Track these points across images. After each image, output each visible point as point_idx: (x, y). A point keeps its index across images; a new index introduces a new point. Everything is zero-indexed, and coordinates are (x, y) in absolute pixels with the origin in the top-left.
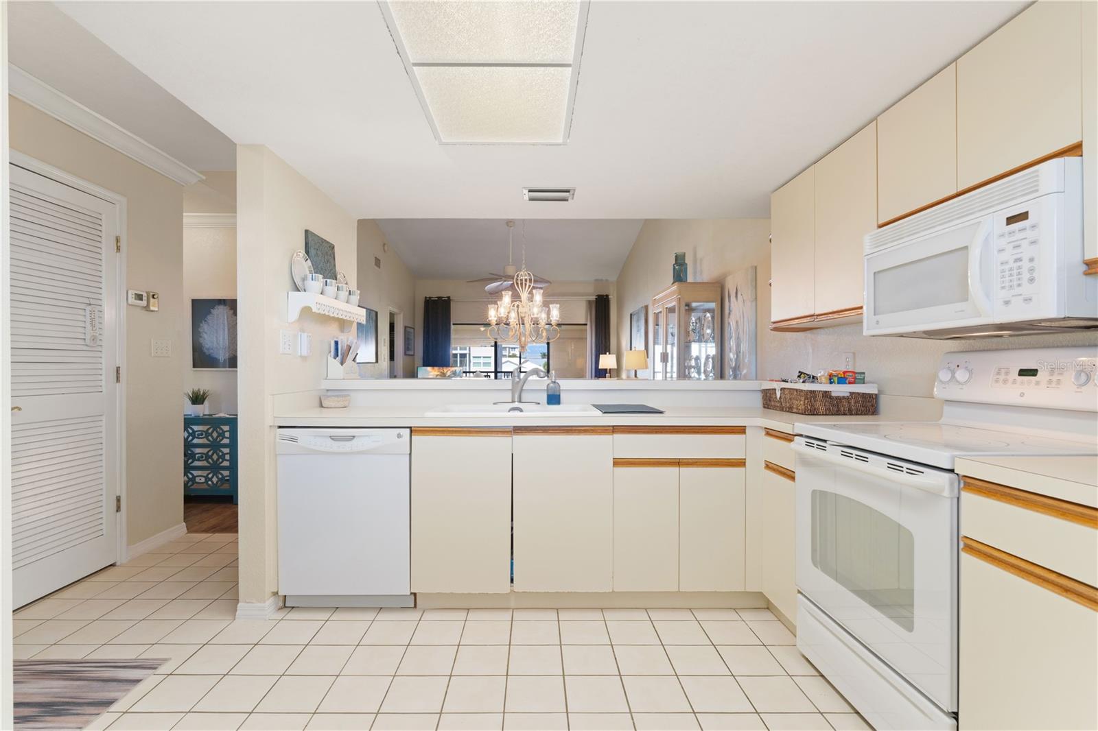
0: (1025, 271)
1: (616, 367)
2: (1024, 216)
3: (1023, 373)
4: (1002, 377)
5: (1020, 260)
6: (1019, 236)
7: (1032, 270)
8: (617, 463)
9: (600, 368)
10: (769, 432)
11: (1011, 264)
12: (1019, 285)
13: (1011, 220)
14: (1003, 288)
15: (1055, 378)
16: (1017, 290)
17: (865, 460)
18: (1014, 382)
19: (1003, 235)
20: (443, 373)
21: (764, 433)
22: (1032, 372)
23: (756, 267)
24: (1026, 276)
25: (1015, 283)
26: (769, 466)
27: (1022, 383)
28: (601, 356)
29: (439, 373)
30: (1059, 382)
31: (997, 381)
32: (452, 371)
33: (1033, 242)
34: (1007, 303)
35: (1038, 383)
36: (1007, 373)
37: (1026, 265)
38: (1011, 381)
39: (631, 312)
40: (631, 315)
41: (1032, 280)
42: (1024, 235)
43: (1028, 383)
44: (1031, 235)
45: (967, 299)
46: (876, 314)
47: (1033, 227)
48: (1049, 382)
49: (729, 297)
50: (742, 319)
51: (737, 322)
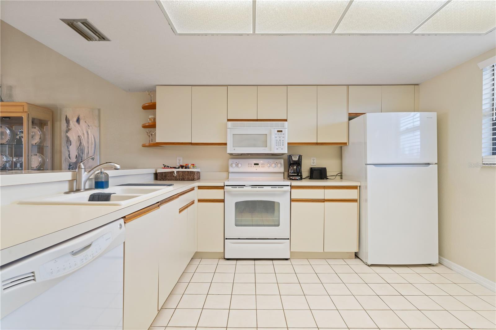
2: (281, 131)
3: (255, 164)
4: (250, 165)
5: (280, 140)
6: (280, 135)
7: (283, 143)
8: (180, 211)
10: (200, 187)
11: (278, 141)
12: (280, 146)
13: (278, 131)
14: (276, 146)
15: (263, 165)
16: (280, 147)
17: (263, 188)
18: (253, 167)
19: (276, 134)
21: (197, 188)
22: (258, 164)
23: (99, 110)
24: (282, 144)
25: (279, 145)
26: (199, 201)
27: (255, 167)
30: (264, 166)
31: (249, 166)
33: (283, 137)
34: (277, 149)
35: (259, 167)
36: (251, 164)
37: (282, 142)
38: (252, 166)
41: (283, 145)
42: (281, 135)
43: (257, 167)
44: (283, 136)
45: (267, 147)
46: (233, 147)
47: (283, 134)
48: (262, 166)
49: (67, 121)
50: (86, 136)
51: (79, 136)
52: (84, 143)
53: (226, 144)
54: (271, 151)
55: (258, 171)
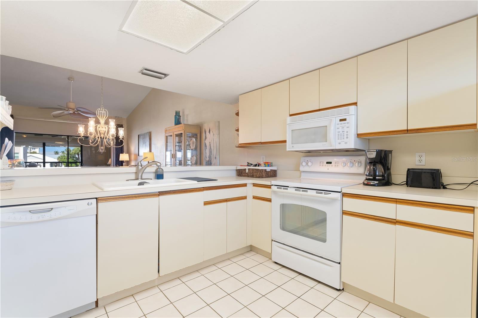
0: (345, 135)
1: (129, 160)
2: (345, 120)
3: (327, 163)
4: (321, 164)
5: (344, 132)
6: (343, 125)
7: (347, 135)
8: (206, 203)
9: (120, 160)
10: (255, 185)
11: (341, 133)
12: (343, 139)
13: (341, 120)
14: (338, 139)
15: (337, 164)
16: (343, 140)
17: (307, 191)
18: (325, 165)
19: (338, 124)
20: (13, 163)
21: (252, 185)
22: (330, 163)
23: (219, 122)
24: (345, 136)
25: (342, 138)
26: (254, 197)
27: (328, 166)
28: (120, 154)
29: (11, 163)
30: (338, 165)
31: (320, 165)
32: (18, 162)
33: (348, 127)
34: (340, 143)
35: (332, 166)
36: (323, 163)
37: (345, 133)
38: (324, 165)
39: (139, 134)
40: (139, 135)
41: (347, 138)
42: (345, 125)
43: (330, 166)
44: (347, 125)
45: (326, 142)
46: (292, 144)
47: (348, 123)
48: (335, 165)
49: (205, 132)
50: (213, 141)
51: (210, 143)
52: (212, 148)
53: (285, 141)
54: (331, 147)
55: (330, 171)
